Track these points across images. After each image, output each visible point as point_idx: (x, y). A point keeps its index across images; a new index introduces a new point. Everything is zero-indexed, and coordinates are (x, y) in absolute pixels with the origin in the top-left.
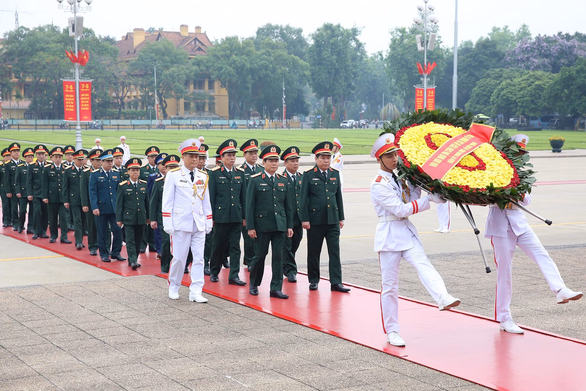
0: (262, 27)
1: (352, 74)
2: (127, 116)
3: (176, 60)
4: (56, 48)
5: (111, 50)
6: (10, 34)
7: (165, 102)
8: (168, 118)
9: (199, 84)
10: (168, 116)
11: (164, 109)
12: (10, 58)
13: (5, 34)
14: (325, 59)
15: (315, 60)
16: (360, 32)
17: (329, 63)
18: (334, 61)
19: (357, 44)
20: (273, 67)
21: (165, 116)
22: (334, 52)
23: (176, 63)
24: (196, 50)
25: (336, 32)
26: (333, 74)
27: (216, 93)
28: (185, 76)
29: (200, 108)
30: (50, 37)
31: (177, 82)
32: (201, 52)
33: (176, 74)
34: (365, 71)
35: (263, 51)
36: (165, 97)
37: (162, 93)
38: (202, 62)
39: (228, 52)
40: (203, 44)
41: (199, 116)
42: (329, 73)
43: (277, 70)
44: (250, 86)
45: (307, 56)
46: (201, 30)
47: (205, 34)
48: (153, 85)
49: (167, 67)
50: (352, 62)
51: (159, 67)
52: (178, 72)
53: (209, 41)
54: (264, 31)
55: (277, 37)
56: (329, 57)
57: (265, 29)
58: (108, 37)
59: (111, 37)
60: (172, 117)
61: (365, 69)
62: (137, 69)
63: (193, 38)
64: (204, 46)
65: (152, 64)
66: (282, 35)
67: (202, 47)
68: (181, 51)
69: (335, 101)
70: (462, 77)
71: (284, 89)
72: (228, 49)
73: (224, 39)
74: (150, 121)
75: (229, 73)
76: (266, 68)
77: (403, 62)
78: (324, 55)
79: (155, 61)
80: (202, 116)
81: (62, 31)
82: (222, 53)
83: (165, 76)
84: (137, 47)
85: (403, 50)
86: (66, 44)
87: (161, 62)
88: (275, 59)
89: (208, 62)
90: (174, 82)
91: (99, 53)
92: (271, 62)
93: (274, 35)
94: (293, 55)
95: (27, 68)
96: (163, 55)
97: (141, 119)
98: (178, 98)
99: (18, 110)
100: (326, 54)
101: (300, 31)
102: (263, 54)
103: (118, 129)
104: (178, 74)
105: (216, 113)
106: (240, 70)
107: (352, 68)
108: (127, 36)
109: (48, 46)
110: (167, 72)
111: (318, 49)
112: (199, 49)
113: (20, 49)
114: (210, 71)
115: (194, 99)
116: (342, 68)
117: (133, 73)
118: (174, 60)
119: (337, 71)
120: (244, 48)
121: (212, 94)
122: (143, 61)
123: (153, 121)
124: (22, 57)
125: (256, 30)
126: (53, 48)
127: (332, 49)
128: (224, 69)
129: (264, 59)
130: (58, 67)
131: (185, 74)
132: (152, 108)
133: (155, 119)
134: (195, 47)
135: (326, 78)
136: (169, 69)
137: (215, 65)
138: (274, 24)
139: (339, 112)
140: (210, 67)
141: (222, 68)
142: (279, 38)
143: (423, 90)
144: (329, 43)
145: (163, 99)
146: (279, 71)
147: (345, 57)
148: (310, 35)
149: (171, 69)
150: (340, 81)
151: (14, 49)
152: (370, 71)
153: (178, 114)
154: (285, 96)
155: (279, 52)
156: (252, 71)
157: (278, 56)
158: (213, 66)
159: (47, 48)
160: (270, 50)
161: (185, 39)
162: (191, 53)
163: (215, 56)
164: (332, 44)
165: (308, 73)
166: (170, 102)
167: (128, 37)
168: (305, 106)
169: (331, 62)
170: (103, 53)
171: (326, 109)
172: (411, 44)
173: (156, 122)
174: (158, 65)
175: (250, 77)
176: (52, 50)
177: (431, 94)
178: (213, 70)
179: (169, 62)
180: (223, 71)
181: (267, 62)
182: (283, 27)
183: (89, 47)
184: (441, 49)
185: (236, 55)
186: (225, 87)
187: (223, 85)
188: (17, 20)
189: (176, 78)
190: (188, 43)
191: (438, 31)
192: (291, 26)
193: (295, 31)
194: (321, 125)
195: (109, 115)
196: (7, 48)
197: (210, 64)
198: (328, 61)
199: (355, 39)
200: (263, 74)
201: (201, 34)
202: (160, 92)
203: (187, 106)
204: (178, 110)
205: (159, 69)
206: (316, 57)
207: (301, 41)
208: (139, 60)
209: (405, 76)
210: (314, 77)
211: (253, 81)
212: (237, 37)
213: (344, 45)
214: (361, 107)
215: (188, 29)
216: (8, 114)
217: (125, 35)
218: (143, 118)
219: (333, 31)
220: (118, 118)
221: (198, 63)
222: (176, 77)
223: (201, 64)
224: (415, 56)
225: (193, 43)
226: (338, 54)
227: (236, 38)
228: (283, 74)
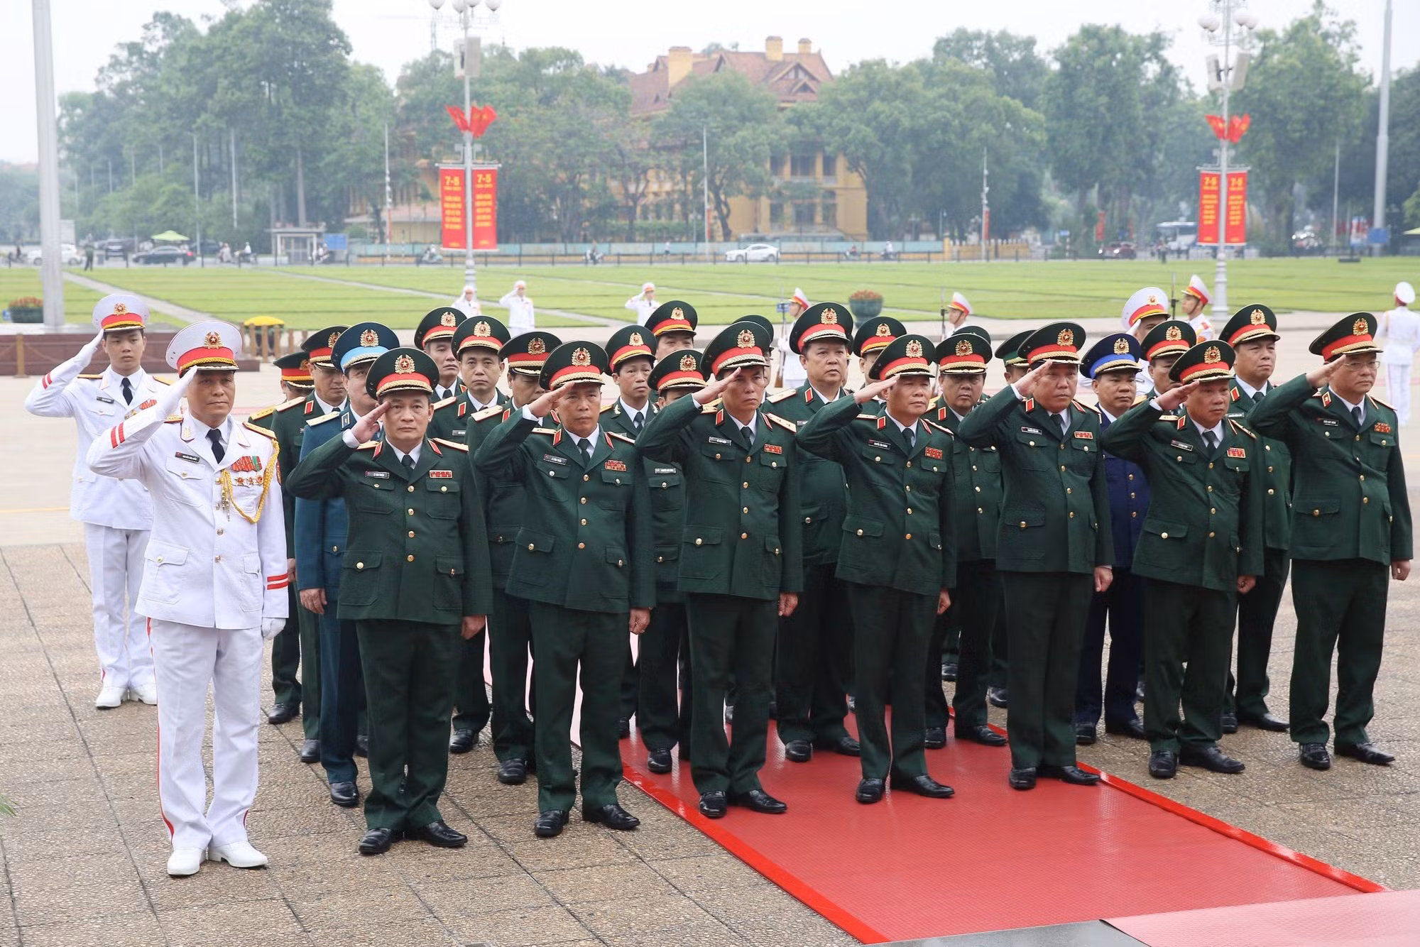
0: (945, 36)
1: (1144, 137)
2: (651, 235)
3: (751, 114)
4: (503, 93)
5: (617, 94)
6: (415, 65)
7: (726, 204)
8: (732, 239)
9: (803, 164)
10: (733, 233)
11: (724, 219)
12: (413, 116)
13: (406, 67)
14: (1081, 105)
15: (1058, 107)
16: (1171, 40)
17: (1091, 115)
18: (1102, 109)
19: (1162, 68)
20: (962, 125)
21: (727, 235)
22: (1103, 89)
23: (750, 120)
24: (797, 92)
25: (1110, 44)
26: (1100, 137)
27: (840, 184)
28: (767, 147)
29: (804, 217)
30: (493, 71)
31: (750, 162)
32: (807, 95)
33: (748, 144)
34: (1189, 128)
35: (942, 90)
36: (727, 195)
37: (722, 184)
38: (807, 116)
39: (863, 94)
40: (812, 78)
41: (798, 234)
42: (1090, 134)
43: (972, 130)
44: (908, 167)
45: (1041, 100)
46: (810, 48)
47: (818, 56)
48: (700, 168)
49: (730, 130)
50: (1147, 109)
51: (714, 130)
52: (753, 139)
53: (828, 71)
54: (949, 46)
55: (978, 57)
56: (1091, 100)
57: (951, 41)
58: (613, 66)
59: (618, 67)
60: (743, 236)
61: (1188, 123)
62: (666, 134)
63: (791, 66)
64: (815, 82)
65: (700, 124)
66: (990, 50)
67: (811, 84)
68: (762, 94)
69: (1105, 197)
70: (1404, 139)
71: (986, 172)
72: (865, 88)
73: (858, 65)
74: (693, 245)
75: (863, 142)
76: (945, 126)
77: (1265, 108)
78: (1080, 97)
79: (706, 116)
80: (804, 234)
81: (516, 56)
82: (851, 96)
83: (727, 148)
84: (673, 88)
85: (1265, 80)
86: (525, 85)
87: (719, 119)
88: (967, 108)
89: (819, 116)
90: (744, 162)
91: (592, 102)
92: (957, 115)
93: (972, 54)
94: (1007, 98)
95: (443, 137)
96: (725, 103)
97: (680, 241)
98: (755, 196)
99: (426, 224)
100: (1084, 93)
101: (1030, 43)
102: (941, 96)
103: (619, 262)
104: (753, 143)
105: (838, 227)
106: (888, 132)
107: (1144, 123)
108: (657, 63)
109: (487, 89)
110: (731, 141)
111: (1068, 81)
112: (805, 88)
113: (431, 97)
114: (825, 135)
115: (791, 197)
116: (1120, 125)
117: (659, 144)
118: (746, 113)
119: (1109, 130)
120: (898, 84)
121: (829, 184)
122: (680, 117)
123: (700, 245)
124: (435, 115)
125: (933, 42)
126: (496, 93)
127: (1099, 82)
128: (853, 132)
129: (941, 108)
130: (504, 133)
131: (769, 144)
132: (699, 217)
133: (704, 241)
134: (795, 85)
135: (1082, 146)
136: (734, 133)
137: (834, 124)
138: (971, 28)
139: (1116, 221)
140: (823, 127)
141: (849, 129)
142: (985, 60)
143: (1219, 177)
144: (1093, 67)
145: (723, 197)
146: (975, 134)
147: (1130, 99)
148: (1048, 53)
149: (740, 133)
150: (1115, 153)
151: (421, 97)
152: (1199, 128)
153: (756, 231)
154: (986, 189)
155: (976, 91)
156: (915, 135)
157: (974, 101)
158: (830, 125)
159: (485, 93)
160: (957, 87)
161: (777, 66)
162: (787, 98)
163: (836, 103)
164: (1100, 71)
165: (1040, 136)
166: (738, 204)
167: (659, 66)
168: (1040, 208)
169: (1096, 110)
170: (597, 103)
171: (1082, 216)
172: (1284, 67)
173: (705, 247)
174: (712, 124)
175: (909, 147)
176: (494, 97)
177: (1236, 186)
178: (830, 134)
179: (736, 118)
180: (850, 136)
181: (948, 115)
182: (994, 35)
183: (571, 89)
184: (1357, 77)
185: (883, 100)
186: (857, 170)
187: (853, 166)
188: (434, 35)
189: (747, 152)
190: (780, 75)
191: (1354, 34)
192: (1012, 31)
193: (1019, 43)
194: (1070, 251)
195: (612, 234)
196: (406, 96)
197: (823, 121)
198: (1089, 109)
199: (1158, 57)
200: (938, 142)
201: (809, 55)
202: (718, 182)
203: (776, 213)
204: (756, 220)
205: (713, 135)
206: (1061, 101)
207: (1031, 66)
208: (670, 115)
209: (1269, 140)
210: (1056, 144)
211: (916, 157)
212: (883, 60)
213: (1126, 72)
214: (1178, 210)
215: (781, 45)
216: (403, 232)
217: (654, 61)
218: (684, 239)
219: (1102, 41)
220: (630, 240)
221: (798, 120)
222: (750, 150)
223: (805, 121)
224: (1294, 93)
225: (792, 75)
226: (1114, 92)
227: (881, 63)
228: (983, 140)
